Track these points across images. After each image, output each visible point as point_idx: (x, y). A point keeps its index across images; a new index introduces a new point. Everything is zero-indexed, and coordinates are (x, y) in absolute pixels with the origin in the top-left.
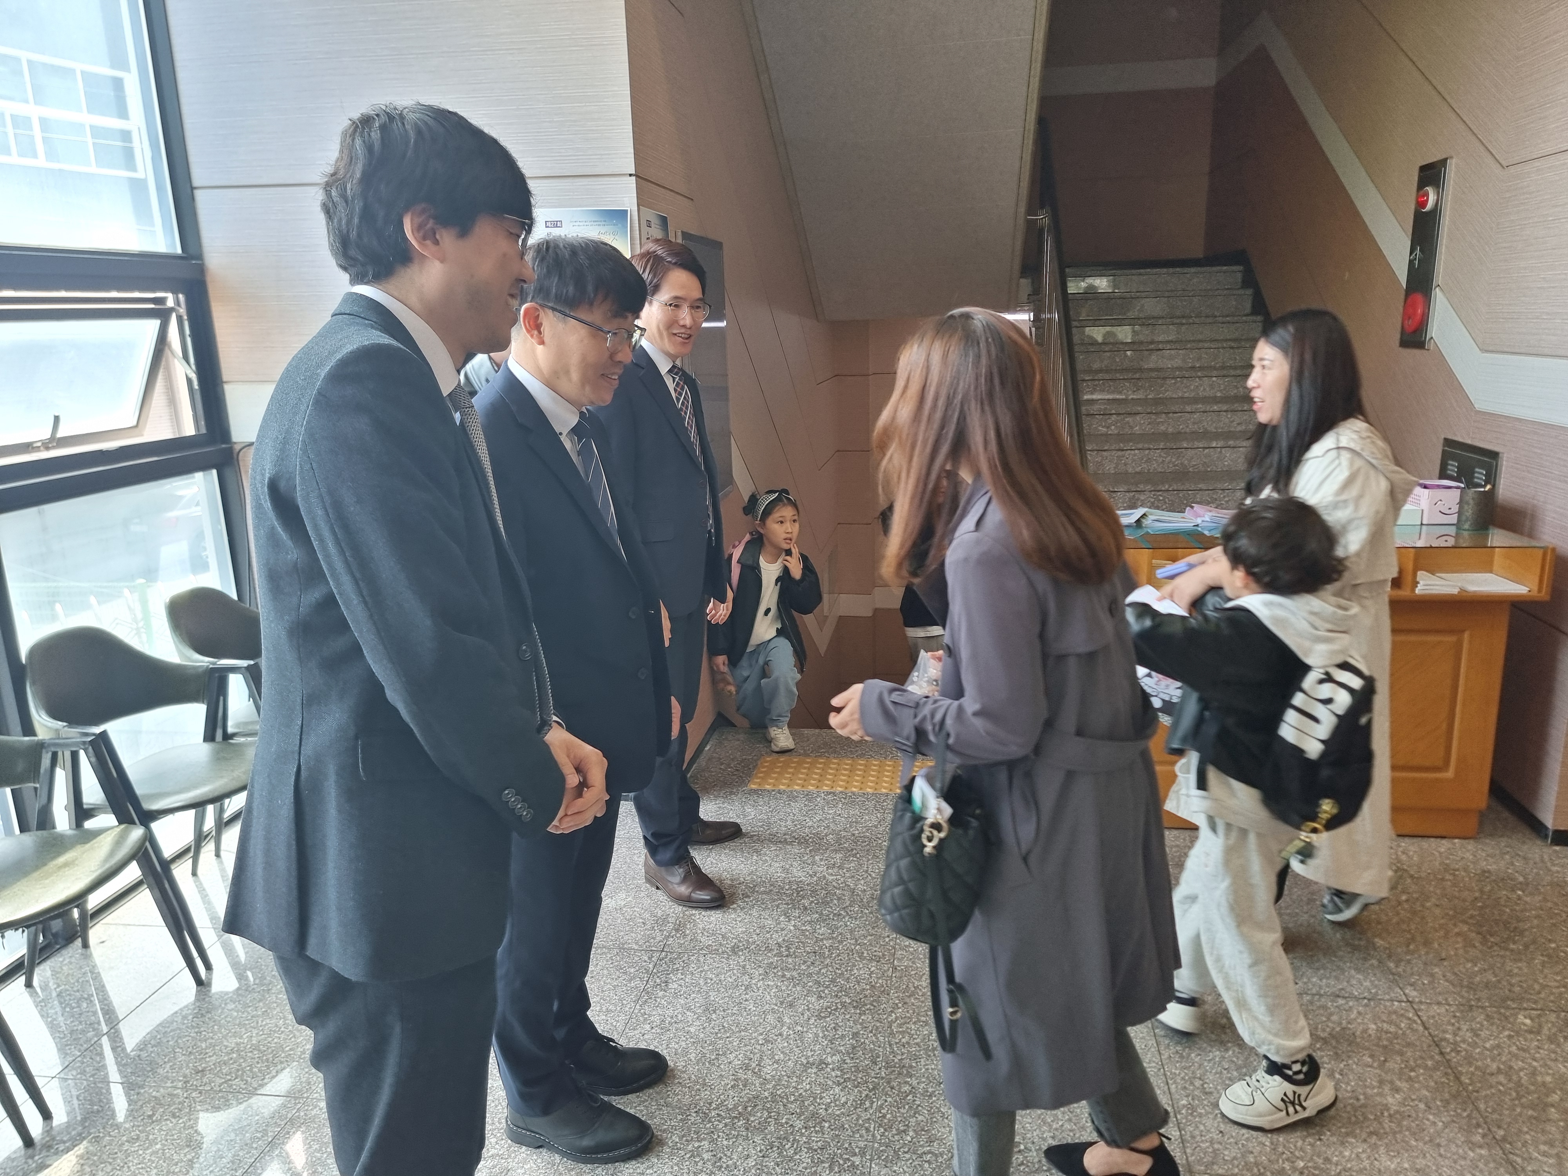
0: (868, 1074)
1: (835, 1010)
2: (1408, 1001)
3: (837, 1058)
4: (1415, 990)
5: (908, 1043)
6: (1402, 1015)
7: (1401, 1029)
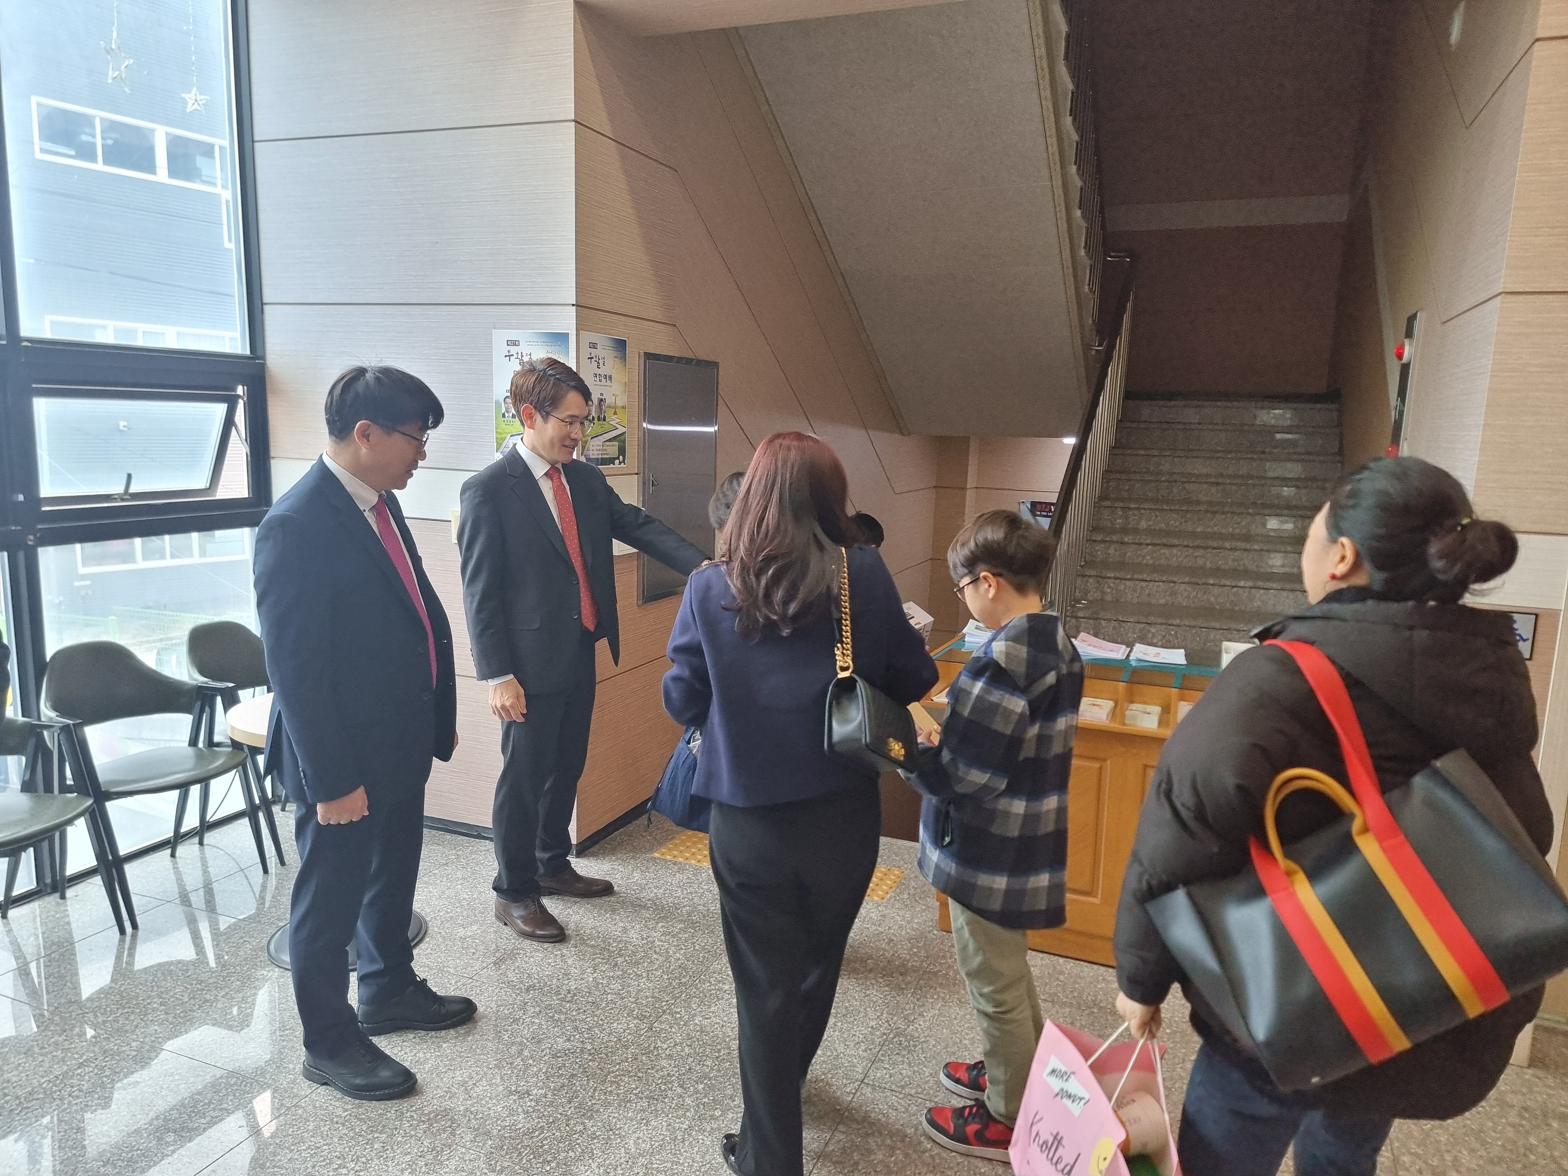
1: (572, 1053)
5: (611, 1091)
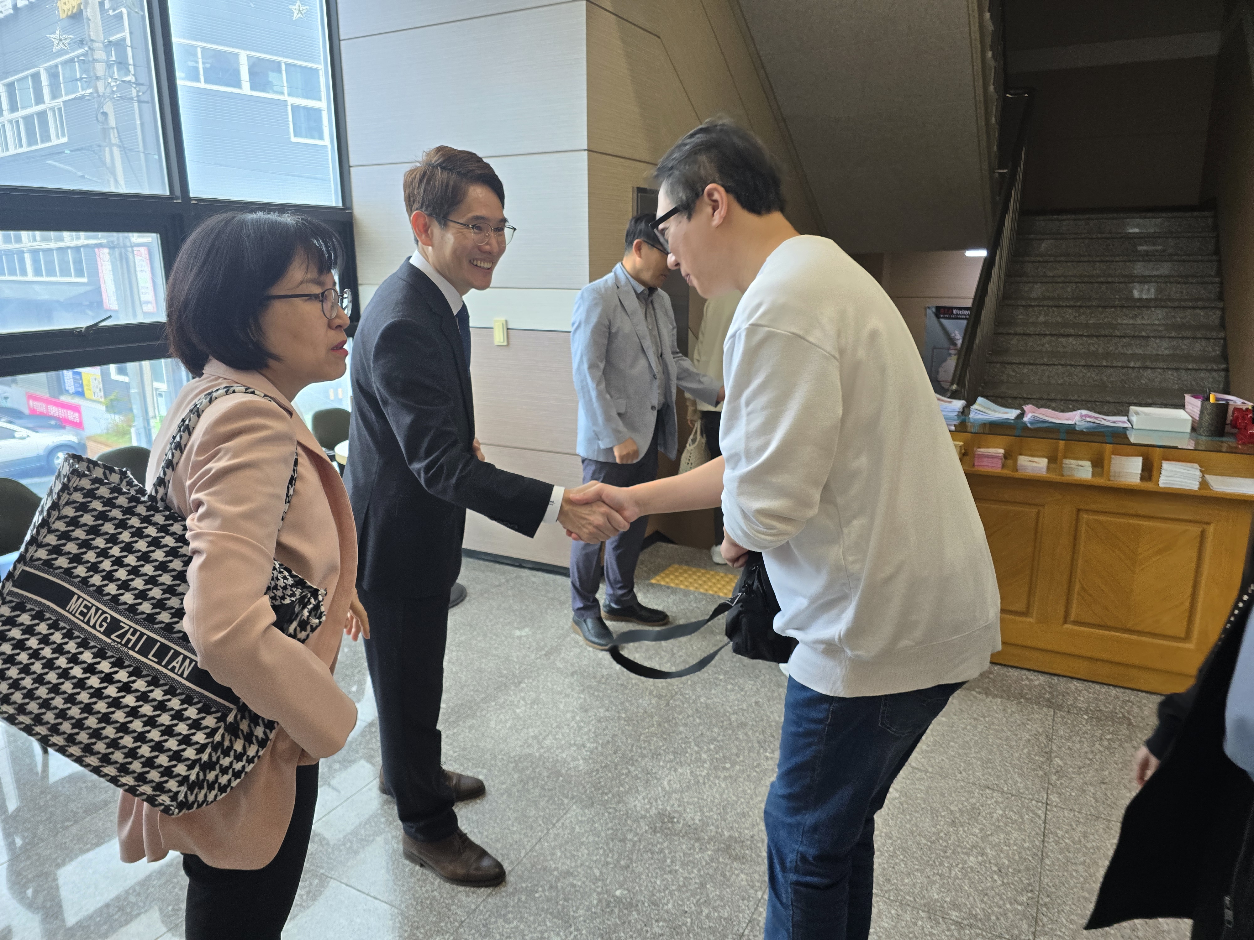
0: (606, 758)
2: (1047, 804)
3: (594, 745)
4: (1059, 797)
6: (1033, 811)
7: (1022, 819)
